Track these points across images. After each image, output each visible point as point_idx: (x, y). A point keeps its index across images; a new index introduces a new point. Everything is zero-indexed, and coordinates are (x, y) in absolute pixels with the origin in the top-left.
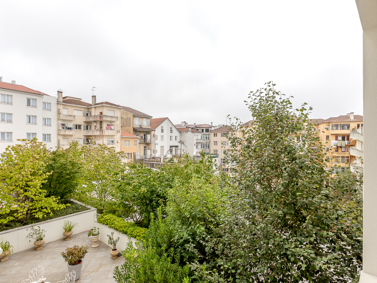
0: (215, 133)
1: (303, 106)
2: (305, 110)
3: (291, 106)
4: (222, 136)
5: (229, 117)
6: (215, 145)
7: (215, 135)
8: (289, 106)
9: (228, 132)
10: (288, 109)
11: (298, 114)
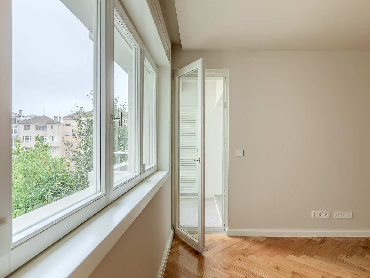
0: (27, 125)
1: (124, 104)
2: (126, 106)
3: (118, 103)
4: (36, 129)
5: (77, 105)
6: (25, 141)
7: (27, 127)
8: (116, 102)
9: (47, 124)
10: (116, 104)
11: (121, 107)
